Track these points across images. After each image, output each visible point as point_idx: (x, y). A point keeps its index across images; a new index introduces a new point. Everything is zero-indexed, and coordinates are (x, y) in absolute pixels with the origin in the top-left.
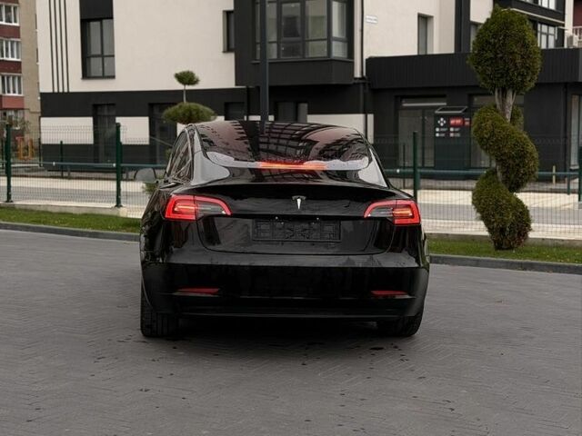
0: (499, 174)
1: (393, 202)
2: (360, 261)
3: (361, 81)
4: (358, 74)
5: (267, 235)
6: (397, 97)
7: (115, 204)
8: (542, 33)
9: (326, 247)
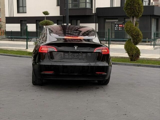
0: (132, 40)
1: (102, 48)
2: (93, 64)
3: (94, 14)
4: (94, 12)
5: (67, 57)
6: (104, 19)
7: (26, 48)
8: (144, 1)
9: (83, 60)
